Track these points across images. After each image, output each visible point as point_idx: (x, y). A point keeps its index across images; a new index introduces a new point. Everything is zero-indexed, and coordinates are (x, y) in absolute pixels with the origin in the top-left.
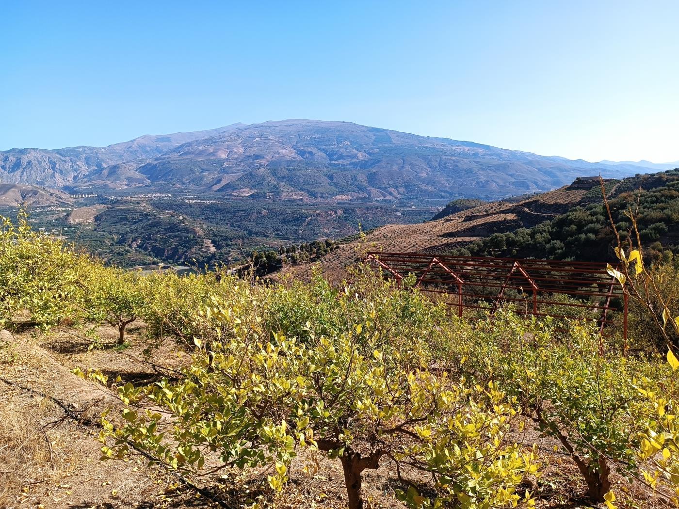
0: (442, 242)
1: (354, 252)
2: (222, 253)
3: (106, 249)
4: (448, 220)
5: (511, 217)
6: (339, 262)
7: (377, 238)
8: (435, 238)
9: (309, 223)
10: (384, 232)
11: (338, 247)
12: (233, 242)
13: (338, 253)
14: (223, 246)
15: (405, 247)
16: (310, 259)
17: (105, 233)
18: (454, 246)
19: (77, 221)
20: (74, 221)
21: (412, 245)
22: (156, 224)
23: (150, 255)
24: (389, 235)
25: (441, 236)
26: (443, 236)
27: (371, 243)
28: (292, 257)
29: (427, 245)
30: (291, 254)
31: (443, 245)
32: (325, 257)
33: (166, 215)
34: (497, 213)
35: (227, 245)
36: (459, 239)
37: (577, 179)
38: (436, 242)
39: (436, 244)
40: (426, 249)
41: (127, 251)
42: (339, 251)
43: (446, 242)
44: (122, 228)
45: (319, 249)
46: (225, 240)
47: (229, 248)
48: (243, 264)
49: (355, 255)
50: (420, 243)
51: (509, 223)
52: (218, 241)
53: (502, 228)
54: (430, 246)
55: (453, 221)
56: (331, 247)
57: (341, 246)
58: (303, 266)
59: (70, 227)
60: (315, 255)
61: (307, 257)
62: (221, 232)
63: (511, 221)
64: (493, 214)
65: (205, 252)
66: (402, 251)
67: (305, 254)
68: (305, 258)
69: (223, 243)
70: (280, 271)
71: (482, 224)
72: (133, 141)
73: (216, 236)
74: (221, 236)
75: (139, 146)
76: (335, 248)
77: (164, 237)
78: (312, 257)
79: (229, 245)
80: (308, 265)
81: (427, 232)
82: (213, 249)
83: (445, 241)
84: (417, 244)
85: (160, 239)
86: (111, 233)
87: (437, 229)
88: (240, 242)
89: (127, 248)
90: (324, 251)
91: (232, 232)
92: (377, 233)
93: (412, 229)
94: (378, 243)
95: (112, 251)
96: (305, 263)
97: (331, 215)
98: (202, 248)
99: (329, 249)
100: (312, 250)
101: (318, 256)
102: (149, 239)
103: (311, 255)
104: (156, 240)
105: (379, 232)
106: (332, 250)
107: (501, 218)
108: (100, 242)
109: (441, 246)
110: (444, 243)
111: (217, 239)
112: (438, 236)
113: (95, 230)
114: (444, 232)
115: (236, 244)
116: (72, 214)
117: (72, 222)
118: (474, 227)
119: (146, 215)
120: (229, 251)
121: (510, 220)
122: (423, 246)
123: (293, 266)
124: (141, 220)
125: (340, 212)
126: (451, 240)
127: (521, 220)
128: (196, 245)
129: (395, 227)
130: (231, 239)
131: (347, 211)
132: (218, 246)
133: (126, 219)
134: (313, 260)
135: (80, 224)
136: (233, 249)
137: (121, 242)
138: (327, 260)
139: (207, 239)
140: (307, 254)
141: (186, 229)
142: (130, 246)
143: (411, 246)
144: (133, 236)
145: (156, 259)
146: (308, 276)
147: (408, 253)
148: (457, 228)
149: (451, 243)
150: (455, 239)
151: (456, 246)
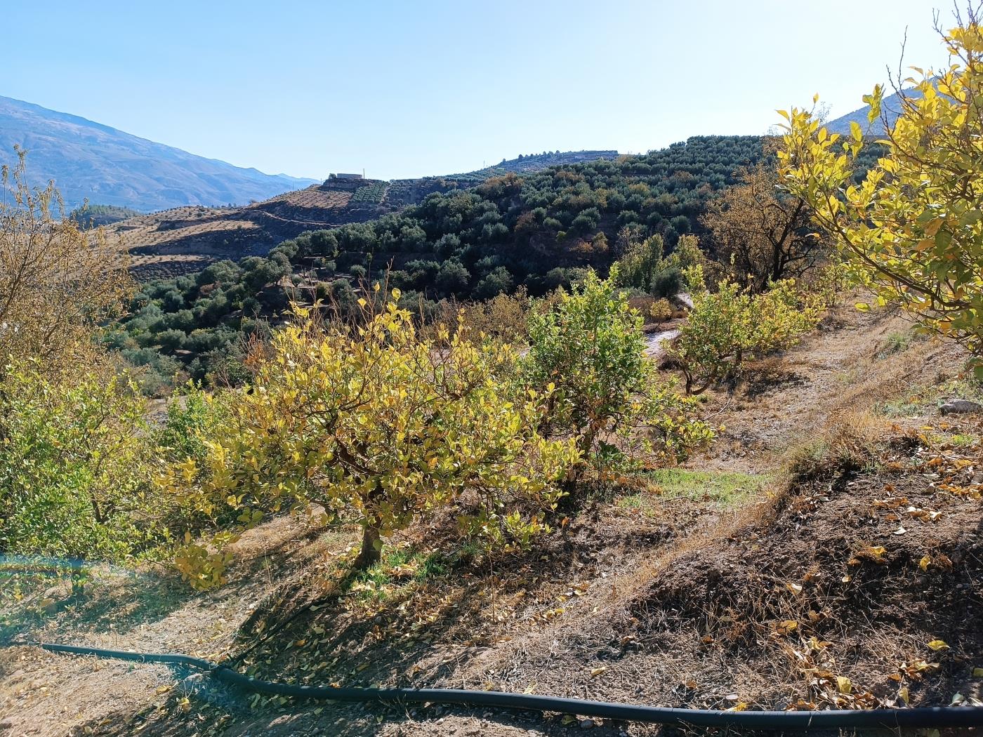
0: (133, 262)
4: (123, 229)
5: (248, 225)
8: (116, 255)
18: (158, 269)
25: (126, 252)
26: (131, 252)
31: (137, 267)
34: (218, 218)
36: (165, 258)
37: (332, 175)
38: (122, 262)
39: (121, 266)
43: (141, 261)
51: (248, 233)
53: (237, 242)
55: (137, 230)
63: (250, 231)
64: (212, 220)
71: (200, 235)
83: (140, 260)
87: (111, 241)
107: (231, 225)
109: (133, 268)
110: (138, 263)
112: (120, 252)
114: (130, 246)
118: (188, 239)
121: (249, 229)
126: (149, 259)
127: (265, 229)
148: (155, 239)
149: (152, 264)
150: (157, 258)
151: (162, 270)
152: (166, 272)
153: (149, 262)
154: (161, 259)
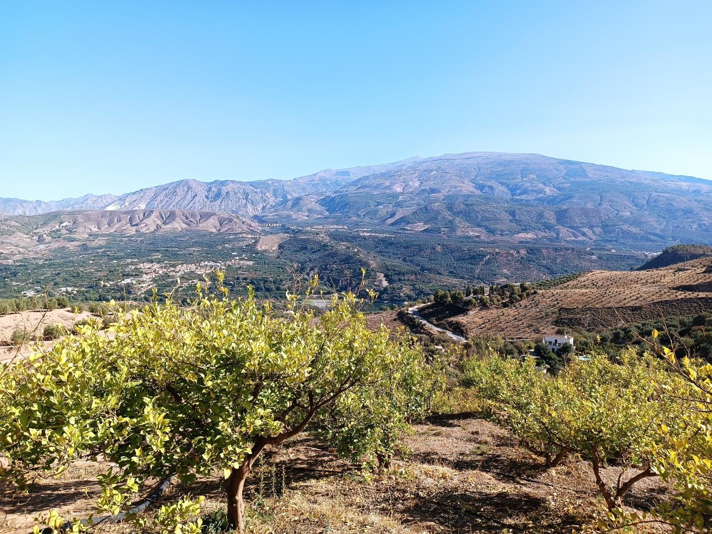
0: (676, 296)
1: (557, 300)
2: (394, 288)
3: (287, 276)
4: (680, 270)
6: (538, 310)
7: (584, 286)
8: (666, 290)
9: (488, 262)
10: (592, 278)
11: (535, 293)
12: (406, 278)
13: (536, 299)
14: (395, 281)
15: (625, 299)
16: (502, 303)
17: (286, 261)
18: (694, 302)
19: (263, 248)
20: (261, 247)
21: (635, 298)
22: (333, 255)
23: (326, 285)
24: (600, 283)
25: (674, 289)
26: (678, 288)
27: (577, 290)
28: (482, 300)
29: (656, 298)
30: (480, 296)
31: (678, 300)
32: (521, 302)
33: (342, 247)
35: (400, 280)
36: (702, 295)
38: (669, 295)
39: (667, 299)
40: (654, 304)
41: (305, 280)
42: (537, 298)
43: (683, 296)
44: (301, 256)
45: (512, 294)
46: (398, 274)
47: (402, 283)
48: (424, 303)
49: (558, 303)
50: (646, 296)
52: (391, 276)
54: (660, 300)
55: (689, 271)
56: (527, 291)
57: (540, 292)
58: (495, 311)
59: (257, 253)
60: (507, 300)
61: (498, 301)
62: (394, 266)
65: (378, 286)
66: (622, 304)
67: (496, 297)
68: (496, 302)
69: (396, 278)
70: (467, 314)
72: (315, 175)
73: (389, 270)
74: (394, 270)
75: (320, 180)
76: (533, 294)
77: (340, 267)
78: (504, 301)
79: (401, 280)
80: (500, 311)
81: (653, 283)
82: (385, 283)
83: (681, 295)
84: (641, 296)
85: (336, 269)
86: (291, 261)
87: (667, 279)
88: (413, 277)
89: (306, 277)
90: (520, 296)
91: (405, 267)
92: (582, 279)
93: (630, 278)
94: (587, 291)
95: (292, 278)
96: (497, 308)
97: (512, 254)
98: (375, 281)
99: (525, 293)
100: (504, 294)
101: (512, 302)
102: (326, 269)
103: (503, 299)
104: (332, 271)
105: (585, 278)
106: (528, 295)
108: (282, 269)
109: (675, 301)
110: (680, 297)
111: (390, 273)
112: (670, 288)
113: (278, 257)
114: (678, 284)
115: (409, 280)
116: (260, 242)
117: (259, 249)
119: (324, 245)
120: (401, 286)
122: (649, 299)
123: (481, 309)
124: (319, 250)
125: (523, 252)
126: (689, 295)
128: (369, 278)
129: (607, 273)
130: (403, 274)
131: (531, 251)
132: (390, 281)
133: (306, 248)
134: (505, 305)
135: (265, 251)
136: (405, 284)
137: (301, 270)
138: (523, 306)
139: (380, 272)
140: (499, 297)
141: (360, 261)
142: (308, 274)
143: (633, 298)
144: (312, 265)
145: (330, 289)
146: (500, 323)
147: (630, 307)
148: (698, 280)
149: (690, 298)
150: (696, 294)
151: (697, 303)
152: (700, 305)
153: (688, 297)
154: (698, 295)
